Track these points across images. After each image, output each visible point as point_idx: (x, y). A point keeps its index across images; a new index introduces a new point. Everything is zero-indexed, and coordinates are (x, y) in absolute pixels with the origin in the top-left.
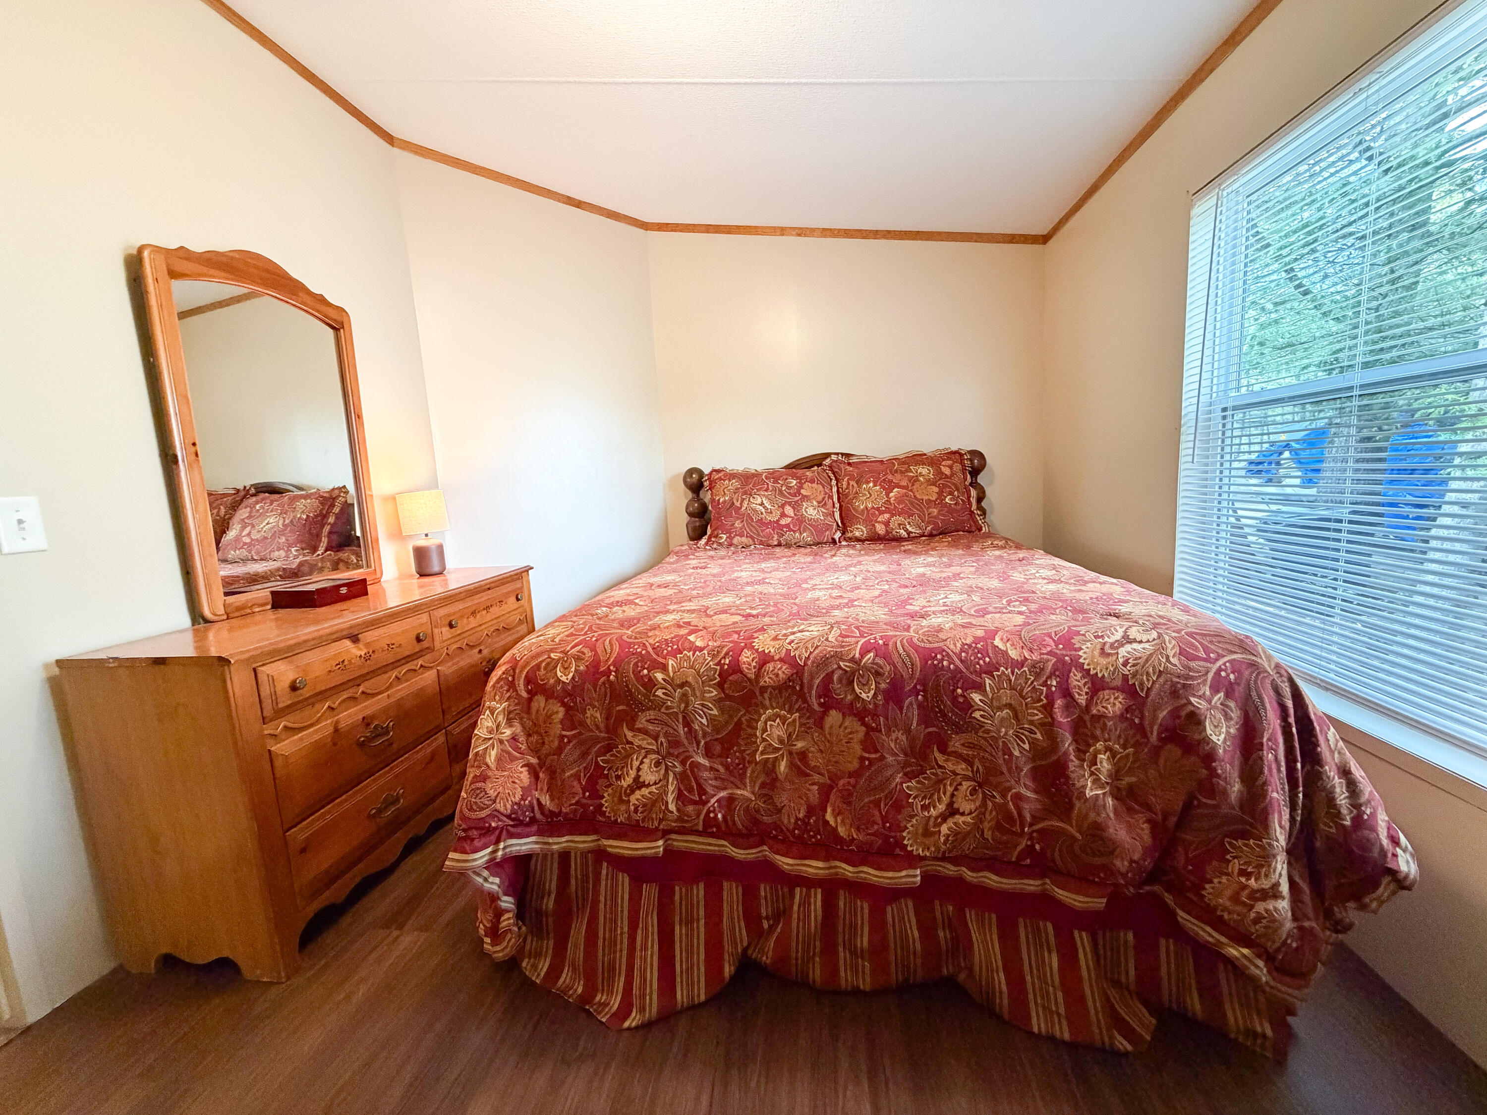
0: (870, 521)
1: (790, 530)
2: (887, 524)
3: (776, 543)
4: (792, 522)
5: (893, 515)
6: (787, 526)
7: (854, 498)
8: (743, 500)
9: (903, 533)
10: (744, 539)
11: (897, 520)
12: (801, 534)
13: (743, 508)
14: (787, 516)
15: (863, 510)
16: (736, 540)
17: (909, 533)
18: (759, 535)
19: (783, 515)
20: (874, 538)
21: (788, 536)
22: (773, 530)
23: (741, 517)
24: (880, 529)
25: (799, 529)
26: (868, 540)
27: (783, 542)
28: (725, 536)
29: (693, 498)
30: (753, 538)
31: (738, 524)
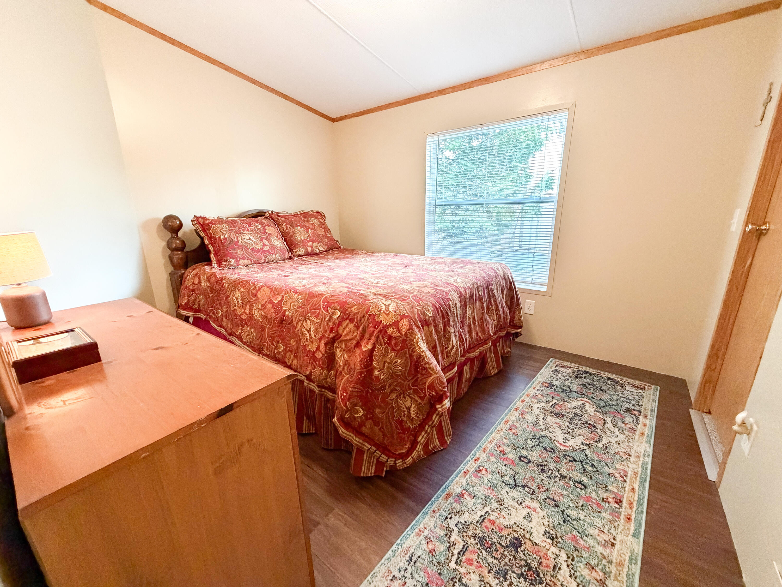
0: (305, 246)
1: (270, 253)
2: (312, 247)
3: (263, 261)
4: (270, 248)
5: (313, 243)
6: (268, 251)
7: (293, 234)
8: (237, 237)
9: (318, 251)
10: (246, 261)
11: (315, 244)
12: (276, 255)
13: (240, 242)
14: (266, 246)
15: (300, 241)
16: (241, 262)
17: (320, 250)
18: (254, 257)
19: (264, 245)
20: (308, 254)
21: (269, 257)
22: (261, 254)
23: (240, 247)
24: (309, 250)
25: (274, 252)
26: (305, 256)
27: (267, 261)
28: (233, 261)
29: (172, 237)
30: (251, 260)
31: (239, 252)
